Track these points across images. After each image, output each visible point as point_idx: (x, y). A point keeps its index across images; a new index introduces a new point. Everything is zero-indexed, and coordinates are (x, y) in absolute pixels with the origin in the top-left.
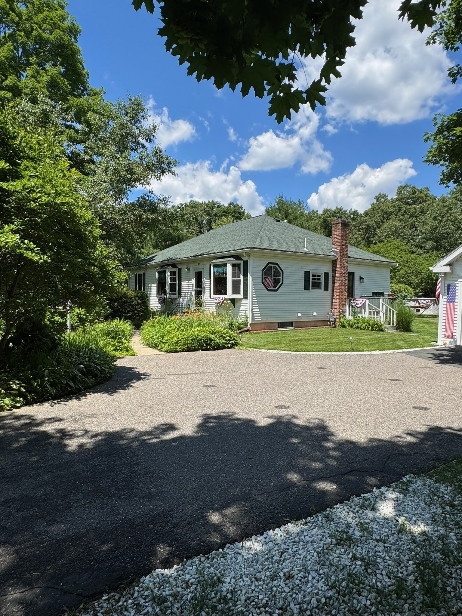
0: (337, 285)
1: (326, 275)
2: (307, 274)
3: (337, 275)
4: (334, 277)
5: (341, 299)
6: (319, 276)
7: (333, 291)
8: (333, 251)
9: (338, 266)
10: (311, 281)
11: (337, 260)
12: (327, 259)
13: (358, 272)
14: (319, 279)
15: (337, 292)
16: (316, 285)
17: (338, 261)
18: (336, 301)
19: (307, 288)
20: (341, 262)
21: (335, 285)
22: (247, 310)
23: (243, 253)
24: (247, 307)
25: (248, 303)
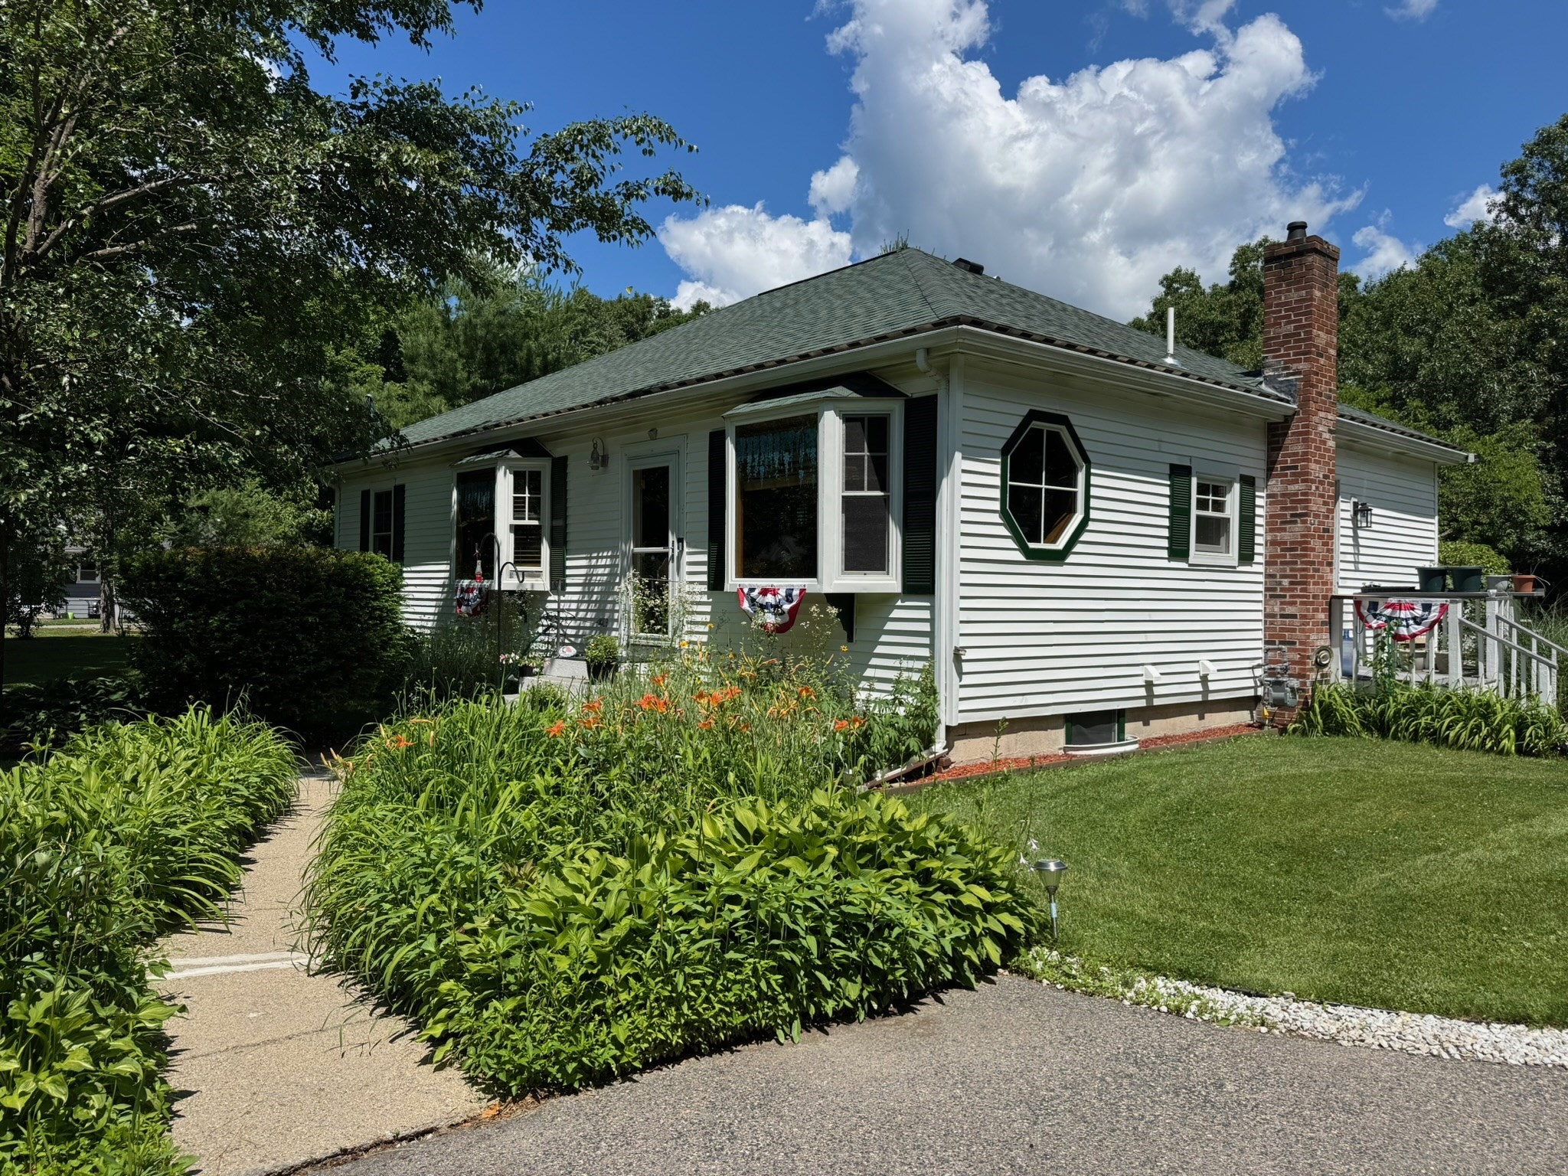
0: (1294, 532)
2: (1180, 478)
4: (1276, 500)
5: (1312, 602)
6: (1222, 491)
7: (1272, 562)
8: (1270, 381)
9: (1299, 448)
10: (1194, 512)
11: (1290, 418)
14: (1222, 508)
15: (1292, 568)
16: (1210, 536)
17: (1300, 426)
19: (1178, 550)
20: (1313, 427)
21: (1286, 536)
22: (926, 652)
23: (913, 354)
24: (926, 641)
25: (931, 621)
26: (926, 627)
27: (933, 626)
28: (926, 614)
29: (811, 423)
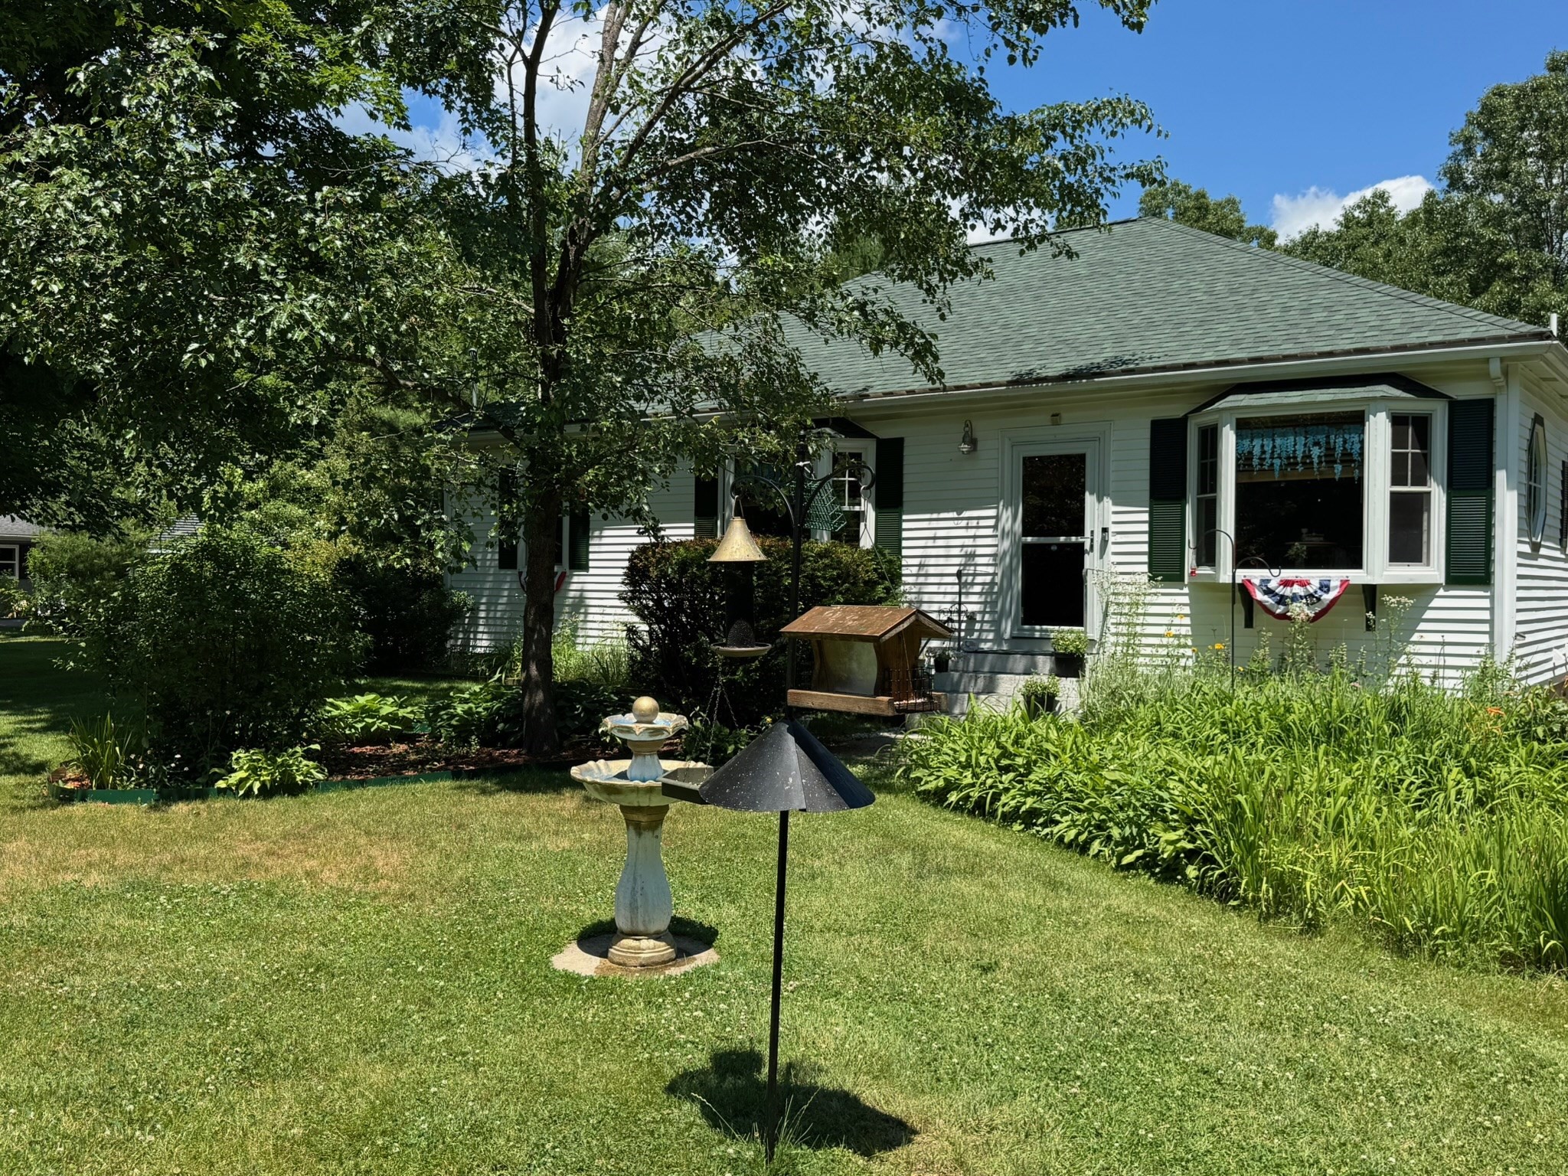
22: (1485, 639)
23: (1487, 360)
24: (1486, 627)
25: (1491, 609)
26: (1486, 615)
27: (1492, 614)
28: (1486, 603)
29: (1356, 420)
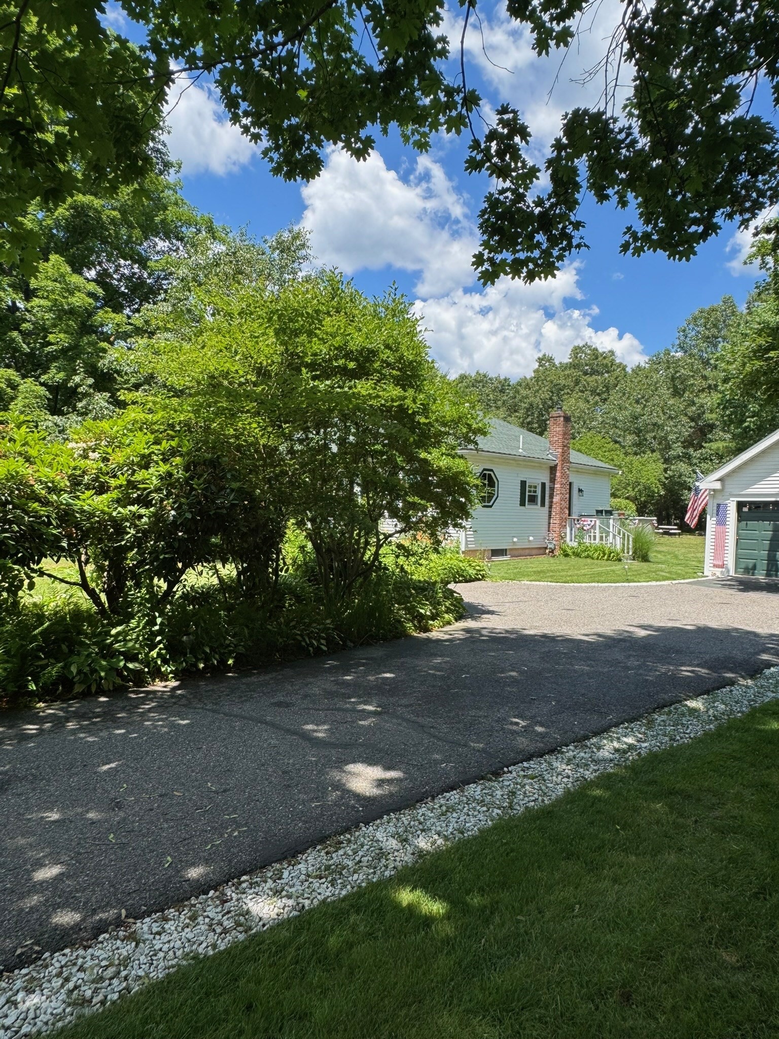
0: (556, 499)
1: (543, 485)
2: (523, 484)
3: (557, 486)
4: (552, 489)
5: (561, 519)
6: (535, 487)
7: (550, 507)
8: (551, 454)
9: (558, 474)
10: (527, 494)
11: (556, 466)
12: (545, 464)
13: (578, 481)
14: (535, 492)
15: (556, 509)
16: (533, 500)
17: (559, 468)
18: (555, 521)
19: (522, 503)
20: (562, 468)
21: (554, 500)
